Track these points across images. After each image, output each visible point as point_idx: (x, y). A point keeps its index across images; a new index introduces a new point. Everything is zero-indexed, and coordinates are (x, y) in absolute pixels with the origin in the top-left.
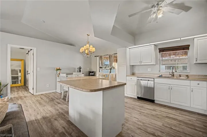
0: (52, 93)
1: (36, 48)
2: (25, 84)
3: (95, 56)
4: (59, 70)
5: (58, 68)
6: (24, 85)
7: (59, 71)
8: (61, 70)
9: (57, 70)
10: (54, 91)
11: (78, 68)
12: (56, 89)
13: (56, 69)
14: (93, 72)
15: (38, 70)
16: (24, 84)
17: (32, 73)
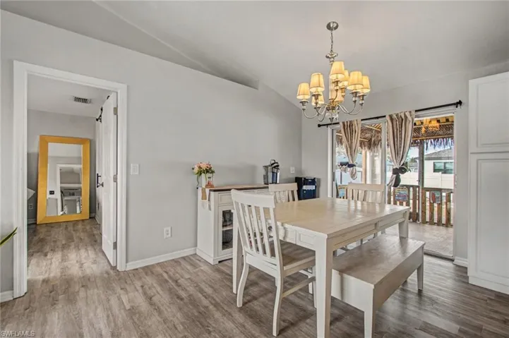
0: (183, 262)
1: (124, 86)
2: (93, 215)
3: (319, 126)
4: (207, 171)
5: (204, 167)
6: (90, 218)
7: (209, 175)
8: (213, 172)
9: (200, 173)
10: (188, 252)
11: (266, 167)
12: (196, 246)
13: (196, 170)
14: (313, 182)
15: (132, 172)
16: (90, 213)
17: (112, 184)
